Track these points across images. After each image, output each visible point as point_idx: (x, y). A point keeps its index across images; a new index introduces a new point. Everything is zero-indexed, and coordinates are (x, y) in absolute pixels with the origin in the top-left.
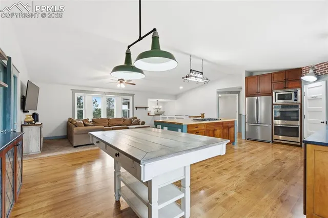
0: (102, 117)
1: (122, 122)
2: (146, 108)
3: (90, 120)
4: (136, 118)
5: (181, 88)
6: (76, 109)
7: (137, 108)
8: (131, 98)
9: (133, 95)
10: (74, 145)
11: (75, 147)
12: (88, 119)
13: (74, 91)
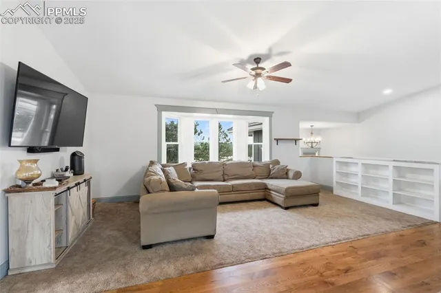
0: (211, 160)
1: (249, 172)
2: (296, 140)
3: (189, 165)
4: (277, 162)
5: (388, 92)
6: (164, 145)
7: (277, 140)
8: (266, 120)
9: (269, 114)
10: (144, 242)
11: (146, 247)
12: (184, 164)
13: (161, 108)
